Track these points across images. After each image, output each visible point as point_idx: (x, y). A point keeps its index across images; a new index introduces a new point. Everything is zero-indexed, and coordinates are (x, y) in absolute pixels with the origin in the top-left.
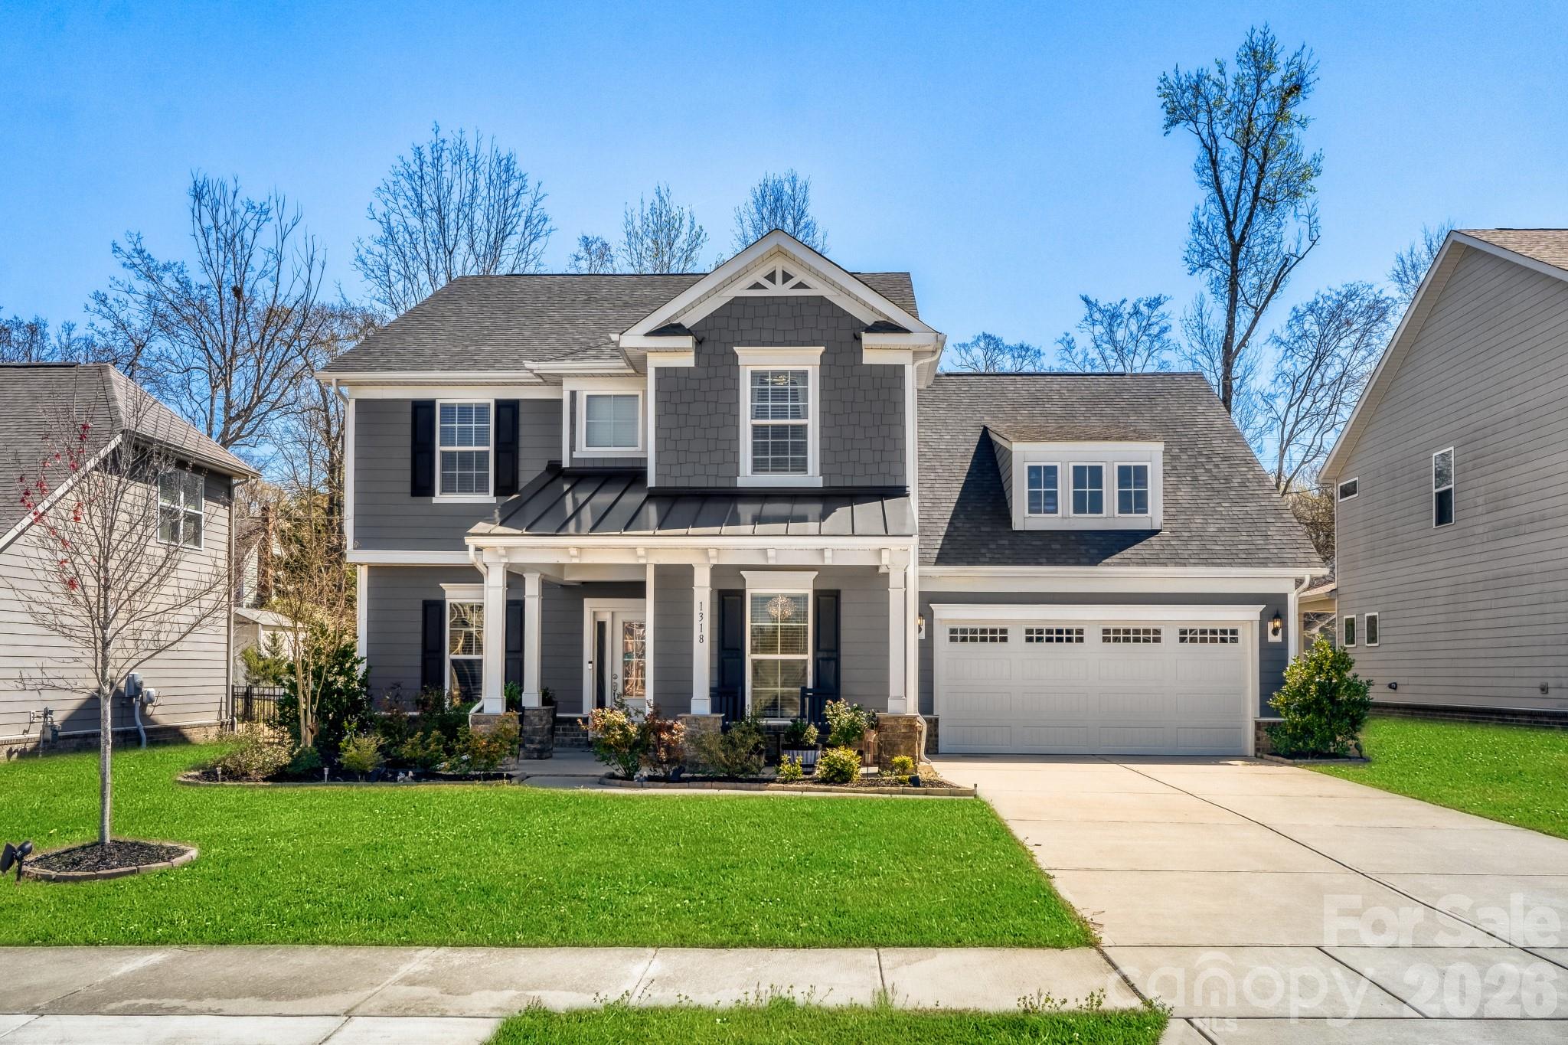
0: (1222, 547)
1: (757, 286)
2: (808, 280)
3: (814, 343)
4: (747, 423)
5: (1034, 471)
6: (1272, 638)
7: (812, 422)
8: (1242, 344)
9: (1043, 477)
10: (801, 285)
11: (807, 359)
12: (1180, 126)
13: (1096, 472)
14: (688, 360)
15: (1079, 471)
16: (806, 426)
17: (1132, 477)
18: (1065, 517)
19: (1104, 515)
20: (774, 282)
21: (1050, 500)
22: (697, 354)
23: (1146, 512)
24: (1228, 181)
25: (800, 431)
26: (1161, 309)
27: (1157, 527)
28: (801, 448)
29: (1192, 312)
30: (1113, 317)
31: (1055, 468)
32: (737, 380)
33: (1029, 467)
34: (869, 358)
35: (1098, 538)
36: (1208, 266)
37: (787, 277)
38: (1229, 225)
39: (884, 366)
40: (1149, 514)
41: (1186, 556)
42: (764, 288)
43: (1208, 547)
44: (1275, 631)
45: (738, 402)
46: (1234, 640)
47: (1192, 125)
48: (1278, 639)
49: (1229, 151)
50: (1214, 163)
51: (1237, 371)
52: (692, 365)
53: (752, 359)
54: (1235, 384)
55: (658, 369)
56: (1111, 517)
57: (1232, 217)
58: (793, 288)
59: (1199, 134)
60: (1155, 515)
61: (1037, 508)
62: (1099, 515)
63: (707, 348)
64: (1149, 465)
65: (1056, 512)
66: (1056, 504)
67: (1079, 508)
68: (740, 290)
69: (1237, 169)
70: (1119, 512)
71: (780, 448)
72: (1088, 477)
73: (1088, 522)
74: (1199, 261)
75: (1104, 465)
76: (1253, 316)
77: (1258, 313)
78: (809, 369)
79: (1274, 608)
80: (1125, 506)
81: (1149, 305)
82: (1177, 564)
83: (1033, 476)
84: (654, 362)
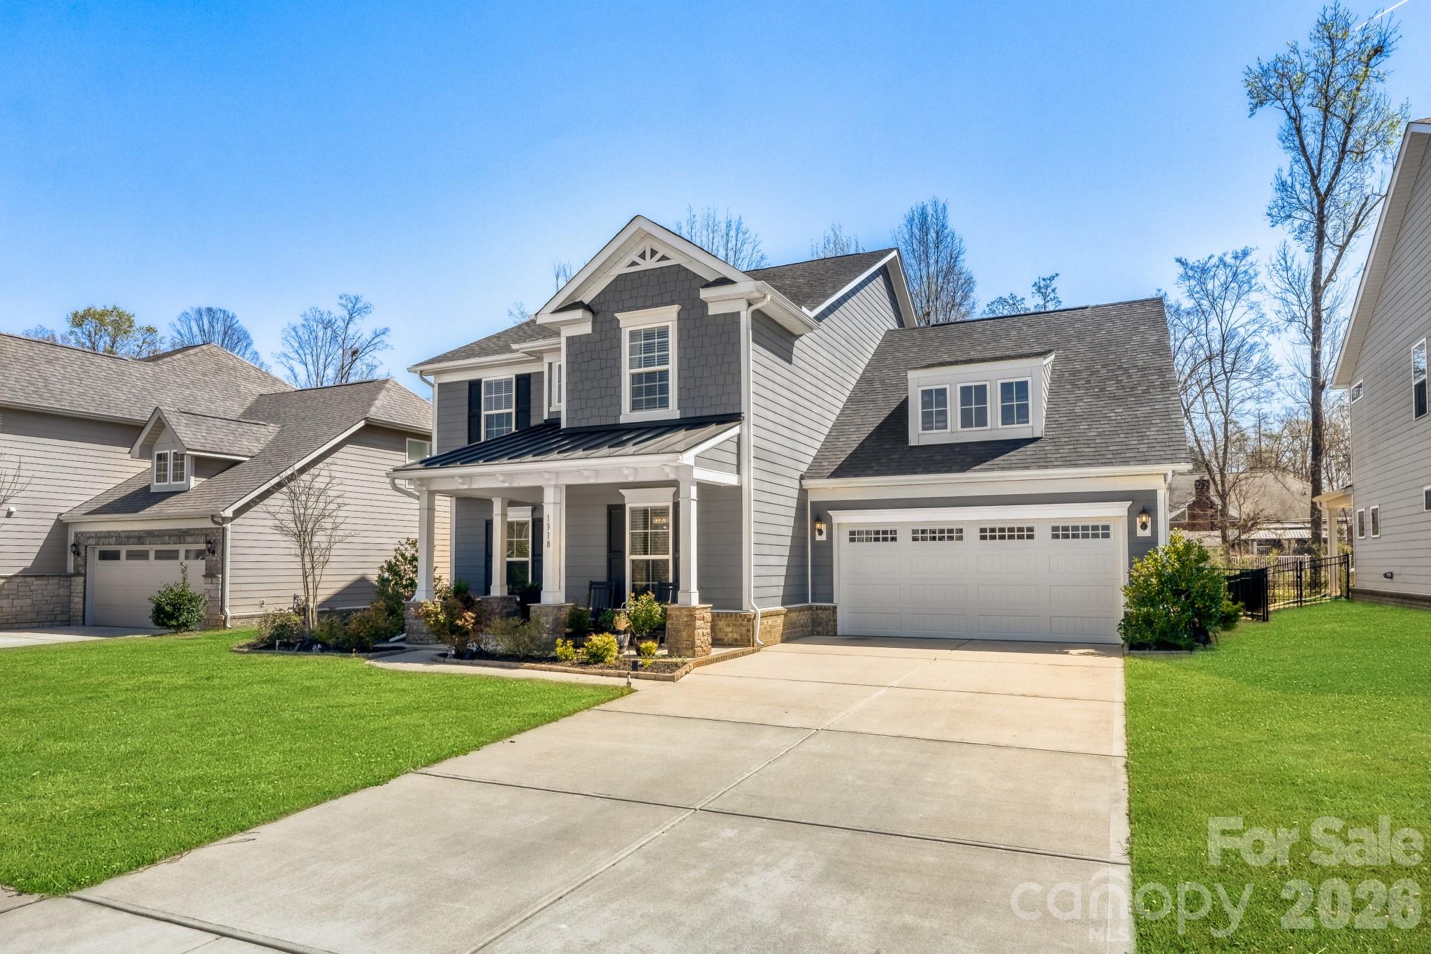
0: (1094, 450)
1: (634, 264)
2: (668, 253)
3: (672, 303)
4: (627, 373)
5: (926, 393)
6: (1141, 533)
7: (672, 367)
8: (1329, 279)
9: (935, 398)
10: (664, 258)
11: (666, 317)
12: (1267, 106)
13: (981, 390)
14: (586, 329)
15: (966, 391)
16: (667, 371)
17: (1016, 393)
18: (954, 432)
19: (989, 427)
20: (645, 259)
21: (941, 418)
22: (594, 323)
23: (1028, 422)
24: (1312, 141)
25: (664, 375)
26: (1249, 259)
27: (1037, 434)
28: (664, 389)
29: (1276, 257)
30: (1203, 271)
31: (945, 390)
32: (619, 340)
33: (922, 391)
34: (713, 310)
35: (979, 448)
36: (1289, 216)
37: (653, 253)
38: (1314, 178)
39: (725, 315)
40: (1031, 423)
41: (1053, 459)
42: (638, 264)
43: (1079, 450)
44: (1144, 526)
45: (620, 357)
46: (1106, 536)
47: (1278, 103)
48: (1147, 533)
49: (1311, 116)
50: (1298, 130)
51: (1326, 303)
52: (590, 332)
53: (631, 321)
54: (1324, 315)
55: (568, 338)
56: (995, 428)
57: (1316, 172)
58: (658, 261)
59: (1285, 109)
60: (1036, 424)
61: (929, 425)
62: (984, 428)
63: (600, 318)
64: (1029, 379)
65: (946, 427)
66: (946, 421)
67: (966, 422)
68: (622, 268)
69: (1319, 130)
70: (1002, 424)
71: (650, 391)
72: (974, 396)
73: (975, 435)
74: (1281, 213)
75: (988, 384)
76: (1337, 253)
77: (1342, 248)
78: (670, 324)
79: (1143, 504)
80: (1007, 418)
81: (1236, 258)
82: (1040, 467)
83: (926, 399)
84: (567, 332)
